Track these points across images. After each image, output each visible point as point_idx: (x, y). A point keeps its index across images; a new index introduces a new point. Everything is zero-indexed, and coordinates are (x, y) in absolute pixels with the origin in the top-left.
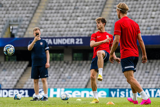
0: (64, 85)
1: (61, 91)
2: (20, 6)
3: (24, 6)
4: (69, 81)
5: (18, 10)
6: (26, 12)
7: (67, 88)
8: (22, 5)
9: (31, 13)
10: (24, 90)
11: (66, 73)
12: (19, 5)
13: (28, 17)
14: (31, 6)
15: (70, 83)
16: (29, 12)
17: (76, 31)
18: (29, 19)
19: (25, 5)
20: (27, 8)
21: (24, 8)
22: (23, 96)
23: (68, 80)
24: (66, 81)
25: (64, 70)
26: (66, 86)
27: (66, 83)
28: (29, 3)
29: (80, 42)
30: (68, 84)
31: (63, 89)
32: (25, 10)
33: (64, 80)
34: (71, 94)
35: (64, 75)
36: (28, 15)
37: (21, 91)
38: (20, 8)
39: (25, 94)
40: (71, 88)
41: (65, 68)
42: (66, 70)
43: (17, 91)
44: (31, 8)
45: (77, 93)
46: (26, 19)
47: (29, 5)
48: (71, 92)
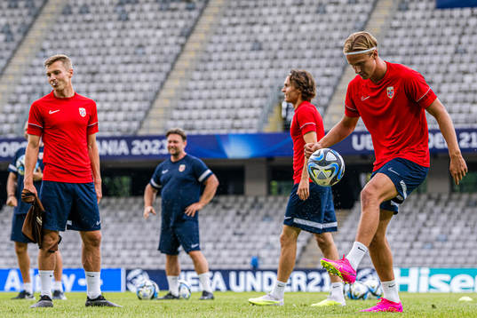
0: (429, 260)
1: (420, 275)
2: (309, 48)
3: (318, 48)
4: (441, 248)
5: (303, 57)
6: (323, 62)
7: (437, 266)
8: (314, 44)
9: (337, 65)
10: (321, 272)
11: (434, 226)
12: (304, 45)
13: (328, 76)
14: (337, 47)
15: (445, 252)
16: (332, 62)
17: (460, 112)
18: (332, 81)
19: (322, 44)
20: (327, 53)
21: (318, 53)
22: (318, 289)
23: (438, 245)
24: (433, 248)
25: (428, 219)
26: (434, 263)
27: (434, 252)
28: (331, 39)
29: (470, 141)
30: (439, 255)
31: (426, 271)
32: (322, 57)
33: (429, 246)
34: (449, 283)
35: (430, 233)
36: (328, 71)
37: (312, 275)
38: (309, 53)
39: (322, 284)
40: (447, 266)
41: (431, 212)
42: (432, 217)
43: (302, 275)
44: (337, 52)
45: (463, 281)
46: (324, 80)
47: (332, 44)
48: (447, 277)
